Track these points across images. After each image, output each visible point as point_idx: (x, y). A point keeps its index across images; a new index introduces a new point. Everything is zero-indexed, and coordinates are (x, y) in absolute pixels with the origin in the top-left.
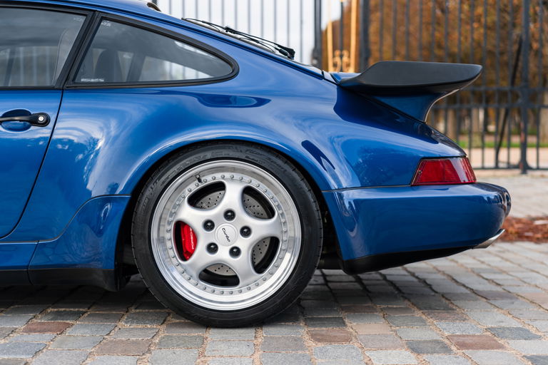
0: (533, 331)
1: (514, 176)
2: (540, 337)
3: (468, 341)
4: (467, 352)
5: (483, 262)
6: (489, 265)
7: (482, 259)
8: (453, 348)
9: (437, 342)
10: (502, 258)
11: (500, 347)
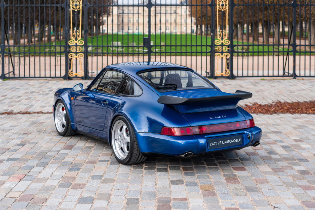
0: (284, 141)
1: (290, 79)
2: (284, 142)
3: (270, 143)
4: (270, 145)
5: (275, 122)
6: (277, 123)
7: (275, 120)
8: (267, 144)
9: (263, 143)
10: (281, 120)
11: (276, 144)
